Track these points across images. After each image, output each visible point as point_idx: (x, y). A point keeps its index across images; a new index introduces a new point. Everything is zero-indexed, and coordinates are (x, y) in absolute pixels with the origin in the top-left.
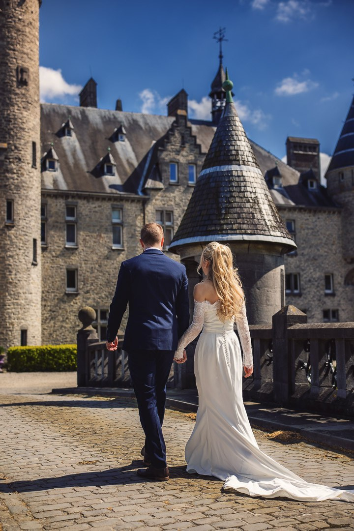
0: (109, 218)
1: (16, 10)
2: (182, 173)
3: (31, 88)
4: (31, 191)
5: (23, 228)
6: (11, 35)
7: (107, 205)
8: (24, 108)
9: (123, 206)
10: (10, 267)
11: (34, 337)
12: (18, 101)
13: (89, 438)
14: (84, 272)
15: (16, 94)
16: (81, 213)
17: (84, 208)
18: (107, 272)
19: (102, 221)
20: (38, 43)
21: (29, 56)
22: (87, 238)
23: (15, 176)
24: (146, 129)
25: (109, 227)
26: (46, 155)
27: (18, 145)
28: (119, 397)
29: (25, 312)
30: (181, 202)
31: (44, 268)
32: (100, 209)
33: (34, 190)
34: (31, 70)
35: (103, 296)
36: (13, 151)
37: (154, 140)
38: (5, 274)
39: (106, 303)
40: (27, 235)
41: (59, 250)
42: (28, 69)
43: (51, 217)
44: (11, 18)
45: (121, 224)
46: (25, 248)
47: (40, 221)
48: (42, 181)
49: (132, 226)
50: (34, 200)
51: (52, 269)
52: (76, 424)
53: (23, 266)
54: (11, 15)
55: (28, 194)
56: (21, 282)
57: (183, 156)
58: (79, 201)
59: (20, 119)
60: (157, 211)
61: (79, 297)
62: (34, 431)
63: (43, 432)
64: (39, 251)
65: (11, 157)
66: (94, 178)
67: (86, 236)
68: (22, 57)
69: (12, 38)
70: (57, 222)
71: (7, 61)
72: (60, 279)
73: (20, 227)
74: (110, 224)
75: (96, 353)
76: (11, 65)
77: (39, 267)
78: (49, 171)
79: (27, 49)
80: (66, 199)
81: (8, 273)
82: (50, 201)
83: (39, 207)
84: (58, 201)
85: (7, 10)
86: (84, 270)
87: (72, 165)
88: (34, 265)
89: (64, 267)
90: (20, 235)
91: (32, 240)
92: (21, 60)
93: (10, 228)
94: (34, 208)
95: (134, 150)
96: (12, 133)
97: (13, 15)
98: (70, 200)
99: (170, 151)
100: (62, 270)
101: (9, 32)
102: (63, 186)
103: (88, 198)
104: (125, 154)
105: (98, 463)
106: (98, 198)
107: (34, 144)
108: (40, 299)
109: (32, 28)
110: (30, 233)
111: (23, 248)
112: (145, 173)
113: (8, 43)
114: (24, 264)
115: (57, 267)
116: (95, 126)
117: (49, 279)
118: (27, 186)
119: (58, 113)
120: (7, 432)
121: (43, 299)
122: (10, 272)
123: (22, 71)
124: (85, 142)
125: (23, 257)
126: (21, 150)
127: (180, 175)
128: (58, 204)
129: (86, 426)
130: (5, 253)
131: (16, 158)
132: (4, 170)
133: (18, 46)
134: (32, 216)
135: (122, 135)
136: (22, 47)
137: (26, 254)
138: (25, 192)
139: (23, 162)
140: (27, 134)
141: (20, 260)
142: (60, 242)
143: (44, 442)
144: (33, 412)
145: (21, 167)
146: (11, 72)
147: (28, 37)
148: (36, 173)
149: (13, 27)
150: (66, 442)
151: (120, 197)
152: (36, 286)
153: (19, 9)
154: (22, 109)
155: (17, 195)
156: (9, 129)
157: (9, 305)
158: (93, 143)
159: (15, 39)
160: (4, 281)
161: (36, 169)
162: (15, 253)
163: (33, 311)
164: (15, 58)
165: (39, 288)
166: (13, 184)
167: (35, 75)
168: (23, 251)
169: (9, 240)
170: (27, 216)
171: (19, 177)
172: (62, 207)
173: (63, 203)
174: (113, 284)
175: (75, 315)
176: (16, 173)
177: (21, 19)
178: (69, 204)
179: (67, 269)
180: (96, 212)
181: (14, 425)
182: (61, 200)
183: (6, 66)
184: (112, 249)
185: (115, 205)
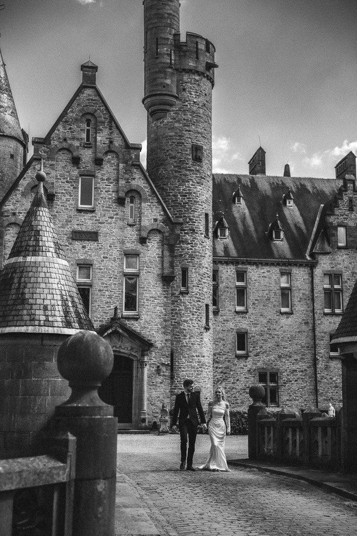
0: (278, 282)
1: (191, 94)
2: (351, 236)
3: (204, 164)
4: (203, 259)
5: (197, 294)
6: (187, 117)
7: (276, 270)
8: (198, 183)
9: (291, 270)
10: (184, 331)
11: (207, 398)
12: (193, 177)
13: (261, 524)
14: (253, 335)
15: (191, 171)
16: (251, 279)
17: (254, 273)
18: (276, 335)
19: (271, 285)
21: (203, 136)
22: (256, 302)
23: (189, 246)
24: (313, 193)
26: (218, 223)
27: (192, 217)
28: (287, 477)
29: (198, 374)
30: (350, 265)
31: (216, 331)
32: (269, 274)
33: (207, 259)
34: (205, 147)
35: (272, 358)
37: (322, 204)
38: (180, 338)
39: (275, 365)
40: (200, 301)
41: (229, 314)
42: (202, 147)
43: (222, 282)
44: (187, 101)
45: (289, 289)
46: (198, 314)
47: (212, 288)
48: (214, 248)
49: (300, 289)
50: (207, 268)
51: (223, 332)
52: (249, 508)
53: (197, 330)
54: (187, 99)
55: (201, 263)
56: (195, 346)
57: (351, 219)
58: (249, 267)
59: (194, 193)
60: (325, 274)
61: (249, 359)
62: (215, 512)
63: (222, 514)
65: (186, 229)
66: (264, 244)
67: (256, 300)
68: (197, 136)
69: (187, 120)
70: (228, 287)
71: (183, 141)
72: (230, 342)
73: (193, 294)
74: (279, 288)
75: (266, 428)
76: (186, 145)
77: (211, 331)
78: (220, 238)
79: (202, 129)
80: (236, 266)
81: (183, 338)
82: (221, 267)
83: (211, 274)
84: (228, 267)
85: (183, 95)
86: (253, 333)
87: (242, 232)
88: (207, 329)
89: (235, 330)
90: (194, 301)
91: (205, 306)
92: (195, 139)
93: (184, 295)
94: (206, 275)
95: (302, 215)
96: (187, 206)
97: (189, 98)
98: (240, 266)
100: (233, 333)
101: (184, 115)
102: (234, 253)
103: (257, 264)
104: (293, 219)
106: (267, 264)
107: (207, 215)
108: (212, 362)
109: (206, 109)
110: (203, 299)
111: (196, 314)
112: (313, 236)
114: (198, 328)
115: (228, 330)
116: (264, 192)
117: (220, 342)
118: (200, 254)
119: (228, 182)
120: (193, 512)
121: (215, 361)
122: (185, 336)
123: (197, 149)
124: (254, 209)
125: (196, 322)
126: (195, 222)
127: (348, 239)
128: (229, 270)
129: (258, 511)
130: (180, 319)
131: (191, 230)
132: (180, 241)
133: (193, 127)
134: (204, 283)
135: (290, 200)
136: (197, 127)
137: (199, 319)
138: (198, 260)
139: (197, 233)
140: (200, 206)
141: (194, 325)
142: (231, 306)
143: (224, 525)
144: (213, 492)
145: (195, 238)
146: (187, 151)
147: (202, 118)
148: (208, 243)
149: (189, 110)
150: (241, 526)
151: (289, 262)
152: (209, 349)
153: (194, 93)
154: (196, 184)
155: (191, 264)
156: (184, 203)
157: (184, 368)
158: (262, 210)
159: (191, 121)
160: (179, 344)
161: (209, 238)
162: (189, 318)
163: (205, 373)
164: (190, 138)
165: (211, 351)
166: (188, 254)
167: (208, 151)
168: (196, 316)
169: (184, 305)
170: (200, 283)
171: (193, 247)
172: (232, 272)
173: (233, 269)
174: (282, 347)
175: (245, 378)
176: (190, 244)
177: (196, 102)
178: (239, 269)
179: (237, 332)
180: (265, 277)
181: (199, 505)
182: (232, 266)
183: (182, 146)
184: (281, 313)
185: (283, 269)
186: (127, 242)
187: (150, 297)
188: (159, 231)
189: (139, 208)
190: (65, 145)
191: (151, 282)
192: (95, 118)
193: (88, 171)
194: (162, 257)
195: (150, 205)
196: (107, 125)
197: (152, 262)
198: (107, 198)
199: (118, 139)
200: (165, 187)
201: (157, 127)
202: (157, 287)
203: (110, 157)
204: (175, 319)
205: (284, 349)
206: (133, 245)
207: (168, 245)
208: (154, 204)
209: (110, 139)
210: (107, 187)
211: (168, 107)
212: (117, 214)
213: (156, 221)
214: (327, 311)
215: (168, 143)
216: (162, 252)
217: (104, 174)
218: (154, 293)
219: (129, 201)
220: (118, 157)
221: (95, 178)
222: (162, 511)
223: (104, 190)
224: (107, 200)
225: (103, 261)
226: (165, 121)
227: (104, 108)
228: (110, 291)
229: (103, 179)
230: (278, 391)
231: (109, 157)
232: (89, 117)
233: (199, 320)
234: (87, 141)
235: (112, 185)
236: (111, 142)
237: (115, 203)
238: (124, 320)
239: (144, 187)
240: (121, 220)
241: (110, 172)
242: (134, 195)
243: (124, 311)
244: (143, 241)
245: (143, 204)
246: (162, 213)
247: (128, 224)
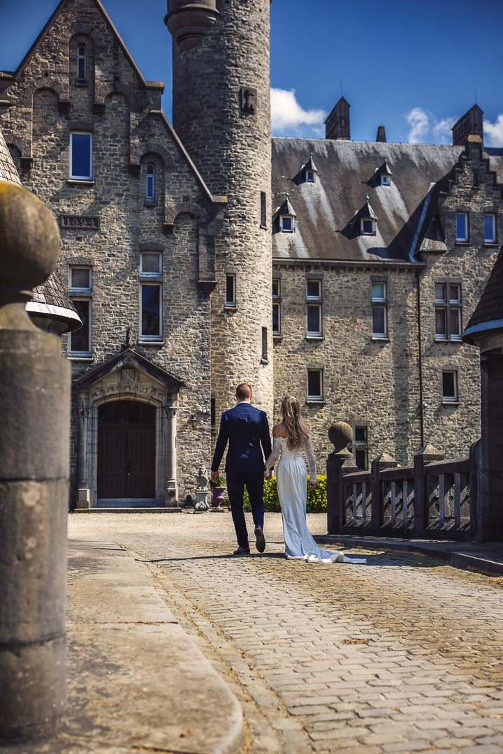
0: (367, 296)
1: (238, 9)
2: (475, 227)
3: (258, 117)
4: (258, 261)
5: (249, 312)
6: (232, 45)
7: (365, 277)
8: (249, 146)
9: (388, 277)
10: (231, 367)
12: (242, 136)
13: (355, 607)
14: (332, 373)
15: (239, 127)
16: (328, 290)
17: (332, 282)
18: (364, 372)
19: (358, 300)
20: (268, 53)
21: (257, 73)
22: (337, 324)
23: (237, 241)
24: (420, 166)
25: (367, 309)
26: (279, 210)
27: (241, 198)
28: (389, 550)
30: (473, 270)
31: (277, 368)
32: (355, 283)
33: (263, 260)
34: (259, 91)
35: (360, 407)
36: (234, 206)
37: (433, 181)
38: (225, 376)
39: (363, 417)
40: (254, 323)
41: (297, 343)
42: (255, 91)
43: (287, 296)
44: (232, 20)
45: (385, 304)
46: (251, 341)
47: (271, 303)
48: (274, 246)
49: (400, 306)
50: (264, 274)
51: (288, 369)
52: (334, 586)
53: (249, 364)
54: (232, 17)
55: (255, 266)
57: (476, 202)
58: (325, 273)
59: (244, 161)
61: (325, 408)
62: (277, 593)
63: (288, 595)
64: (270, 344)
65: (232, 215)
66: (347, 239)
67: (335, 322)
68: (248, 74)
69: (233, 49)
70: (295, 304)
71: (227, 82)
72: (299, 383)
73: (244, 311)
74: (370, 304)
75: (355, 486)
76: (231, 87)
77: (270, 366)
78: (283, 232)
79: (253, 63)
80: (306, 271)
81: (229, 376)
82: (284, 274)
83: (270, 283)
84: (295, 274)
85: (226, 10)
86: (332, 370)
87: (315, 223)
88: (264, 364)
89: (305, 366)
90: (244, 322)
91: (261, 329)
92: (245, 78)
93: (230, 313)
94: (263, 285)
95: (403, 198)
96: (233, 181)
97: (235, 16)
98: (312, 272)
99: (457, 196)
100: (301, 371)
101: (228, 41)
102: (303, 253)
103: (337, 268)
104: (391, 204)
105: (370, 643)
106: (351, 269)
107: (263, 195)
108: (271, 412)
109: (261, 33)
110: (258, 320)
111: (249, 341)
112: (419, 230)
113: (228, 56)
114: (250, 362)
115: (295, 366)
116: (347, 165)
117: (283, 384)
118: (253, 253)
119: (295, 150)
120: (240, 593)
121: (276, 412)
122: (231, 373)
123: (247, 93)
124: (333, 189)
125: (249, 353)
126: (245, 205)
127: (471, 231)
128: (296, 278)
129: (349, 590)
130: (225, 348)
131: (240, 217)
132: (223, 233)
133: (242, 60)
134: (260, 296)
135: (386, 176)
136: (247, 60)
137: (253, 348)
138: (251, 262)
139: (249, 221)
140: (253, 182)
141: (245, 357)
142: (298, 331)
143: (293, 609)
144: (273, 567)
145: (246, 229)
146: (232, 96)
147: (255, 46)
148: (266, 235)
149: (235, 33)
150: (322, 611)
151: (384, 265)
152: (267, 393)
153: (243, 8)
154: (247, 147)
155: (240, 268)
156: (229, 176)
158: (344, 190)
159: (238, 50)
160: (223, 386)
161: (266, 230)
162: (237, 348)
164: (237, 77)
165: (270, 396)
166: (234, 253)
167: (264, 98)
168: (249, 345)
169: (230, 329)
170: (254, 295)
171: (243, 242)
172: (301, 281)
173: (303, 276)
174: (374, 390)
175: (320, 434)
176: (239, 237)
177: (246, 21)
178: (312, 277)
179: (308, 369)
180: (350, 288)
181: (249, 584)
182: (301, 272)
183: (225, 88)
184: (371, 340)
185: (376, 277)
186: (144, 232)
187: (180, 314)
188: (192, 216)
189: (161, 181)
190: (46, 83)
191: (181, 291)
192: (92, 41)
193: (82, 123)
194: (196, 255)
195: (178, 176)
196: (110, 52)
197: (182, 262)
198: (112, 164)
199: (127, 73)
200: (200, 151)
201: (188, 60)
202: (189, 299)
203: (116, 102)
204: (218, 349)
205: (377, 393)
206: (153, 237)
207: (205, 236)
208: (183, 174)
209: (115, 73)
210: (112, 148)
211: (203, 29)
212: (128, 190)
213: (187, 200)
214: (439, 337)
215: (205, 84)
216: (197, 246)
217: (109, 128)
218: (185, 308)
219: (146, 169)
220: (127, 102)
221: (93, 134)
222: (187, 594)
223: (108, 153)
224: (112, 167)
225: (109, 260)
226: (200, 50)
227: (105, 25)
228: (120, 306)
229: (105, 136)
230: (368, 453)
231: (114, 102)
232: (83, 39)
233: (252, 351)
234: (80, 77)
235: (119, 145)
236: (117, 79)
237: (124, 172)
238: (141, 348)
239: (169, 148)
240: (134, 199)
241: (117, 125)
242: (152, 160)
243: (140, 334)
244: (167, 230)
245: (167, 175)
246: (196, 188)
247: (144, 205)
